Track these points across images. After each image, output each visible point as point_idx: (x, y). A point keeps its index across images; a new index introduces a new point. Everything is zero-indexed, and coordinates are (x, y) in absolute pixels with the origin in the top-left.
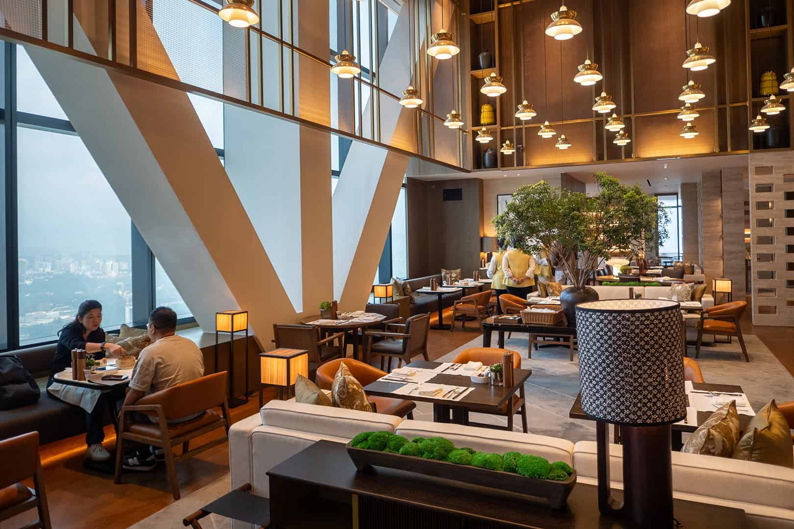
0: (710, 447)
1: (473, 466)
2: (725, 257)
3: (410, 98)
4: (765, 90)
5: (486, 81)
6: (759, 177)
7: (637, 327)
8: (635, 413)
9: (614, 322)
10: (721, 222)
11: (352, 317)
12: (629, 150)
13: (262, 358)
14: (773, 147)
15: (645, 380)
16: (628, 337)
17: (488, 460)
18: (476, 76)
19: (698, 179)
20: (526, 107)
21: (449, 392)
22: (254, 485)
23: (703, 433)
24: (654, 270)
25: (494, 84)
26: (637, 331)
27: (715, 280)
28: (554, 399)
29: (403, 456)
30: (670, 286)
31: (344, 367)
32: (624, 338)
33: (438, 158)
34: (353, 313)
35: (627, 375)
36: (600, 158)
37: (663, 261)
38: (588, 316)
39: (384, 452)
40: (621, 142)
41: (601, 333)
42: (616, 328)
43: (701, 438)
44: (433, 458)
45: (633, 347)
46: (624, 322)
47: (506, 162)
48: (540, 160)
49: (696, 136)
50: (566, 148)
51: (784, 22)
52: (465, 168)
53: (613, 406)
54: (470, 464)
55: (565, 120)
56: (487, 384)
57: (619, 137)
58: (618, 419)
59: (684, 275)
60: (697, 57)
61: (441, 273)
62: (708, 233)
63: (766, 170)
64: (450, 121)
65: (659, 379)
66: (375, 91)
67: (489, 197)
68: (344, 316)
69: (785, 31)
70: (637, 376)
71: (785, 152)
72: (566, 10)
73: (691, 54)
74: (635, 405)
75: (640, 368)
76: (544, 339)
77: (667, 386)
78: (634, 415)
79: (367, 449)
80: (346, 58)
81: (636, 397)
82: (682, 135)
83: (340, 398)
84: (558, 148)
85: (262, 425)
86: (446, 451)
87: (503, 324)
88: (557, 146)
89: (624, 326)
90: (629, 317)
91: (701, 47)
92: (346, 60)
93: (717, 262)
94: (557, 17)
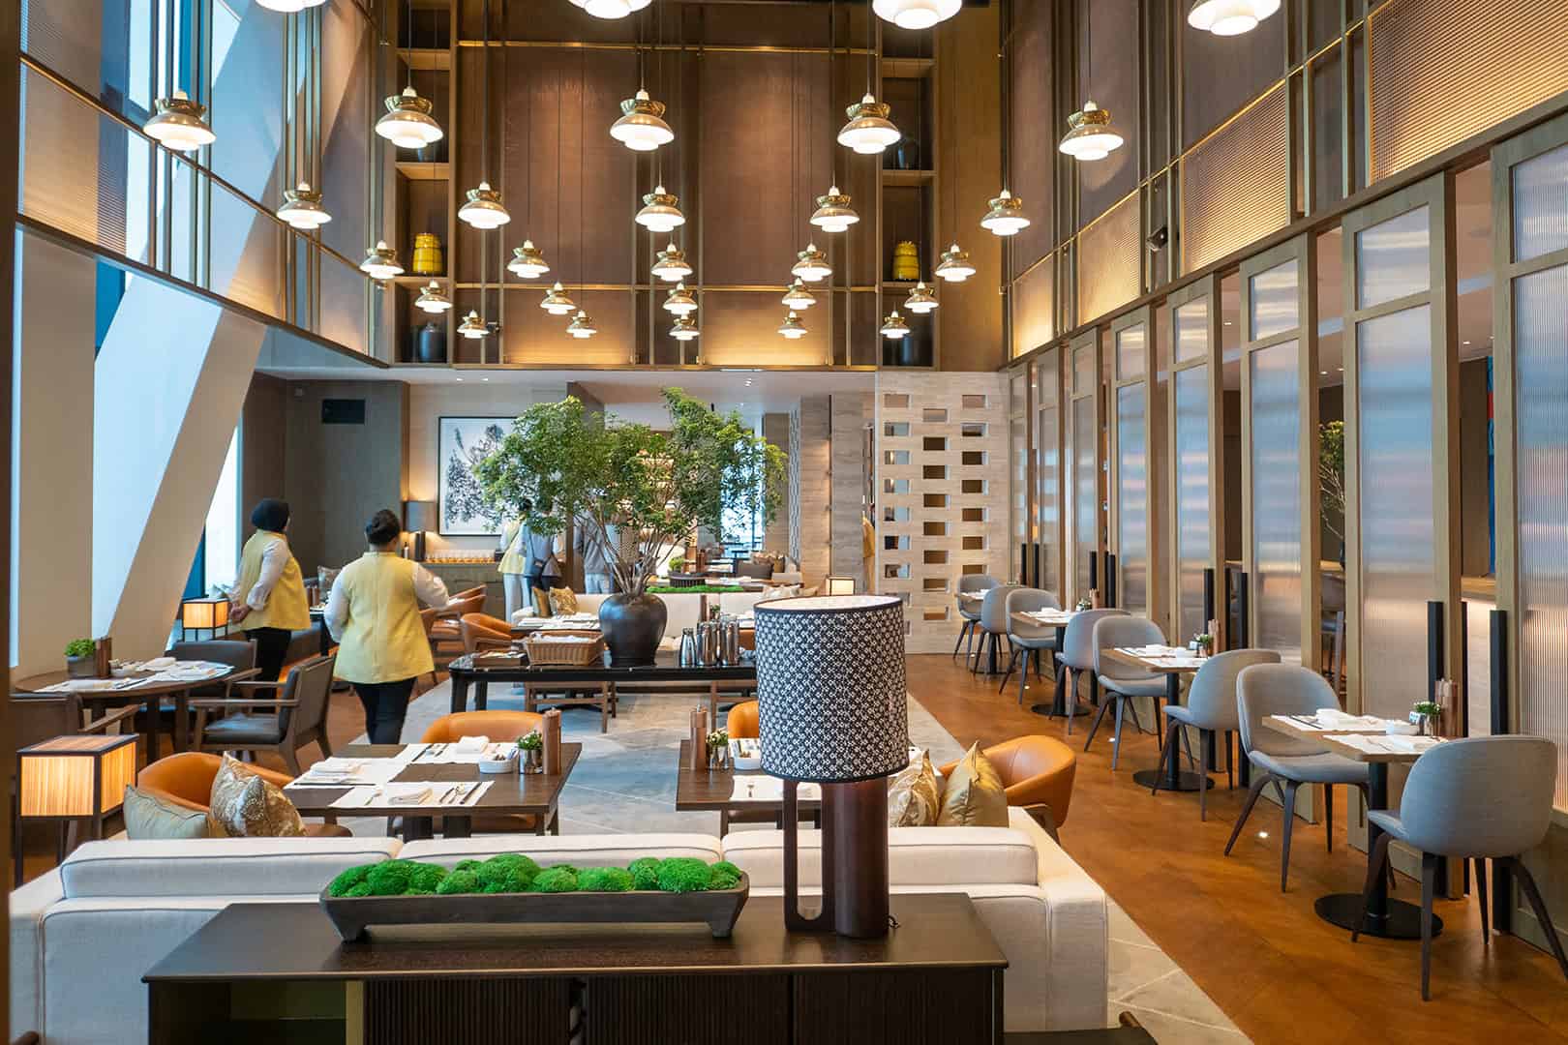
0: (913, 816)
1: (583, 890)
2: (835, 541)
3: (301, 208)
4: (901, 270)
5: (470, 197)
6: (891, 410)
7: (855, 633)
8: (850, 762)
9: (824, 628)
10: (827, 482)
11: (148, 673)
12: (692, 350)
13: (24, 759)
14: (909, 364)
15: (865, 711)
16: (842, 650)
17: (610, 876)
18: (406, 173)
19: (792, 408)
20: (530, 253)
21: (447, 794)
22: (48, 1032)
23: (905, 796)
24: (719, 566)
25: (486, 204)
26: (855, 639)
27: (831, 580)
28: (590, 802)
29: (446, 896)
30: (761, 591)
31: (233, 762)
32: (837, 652)
33: (326, 334)
34: (148, 664)
35: (840, 706)
36: (642, 359)
37: (731, 549)
38: (782, 620)
39: (406, 895)
40: (683, 335)
41: (803, 646)
42: (826, 636)
43: (901, 804)
44: (506, 890)
45: (849, 665)
46: (838, 627)
47: (465, 352)
48: (532, 353)
49: (802, 335)
50: (588, 336)
51: (928, 166)
52: (378, 358)
53: (819, 755)
54: (576, 890)
55: (587, 283)
56: (511, 773)
57: (680, 325)
58: (826, 774)
59: (774, 574)
60: (832, 210)
61: (317, 575)
62: (808, 501)
63: (900, 401)
64: (374, 262)
65: (882, 708)
66: (201, 176)
67: (422, 420)
68: (130, 671)
69: (931, 179)
70: (853, 707)
71: (923, 374)
72: (647, 98)
73: (823, 203)
74: (851, 750)
75: (858, 694)
76: (545, 697)
77: (891, 718)
78: (849, 765)
79: (369, 895)
80: (183, 107)
81: (852, 738)
82: (780, 332)
83: (248, 820)
84: (572, 334)
85: (64, 898)
86: (529, 873)
87: (494, 668)
88: (570, 331)
89: (838, 633)
90: (845, 620)
91: (838, 194)
92: (184, 112)
93: (820, 550)
94: (631, 108)
